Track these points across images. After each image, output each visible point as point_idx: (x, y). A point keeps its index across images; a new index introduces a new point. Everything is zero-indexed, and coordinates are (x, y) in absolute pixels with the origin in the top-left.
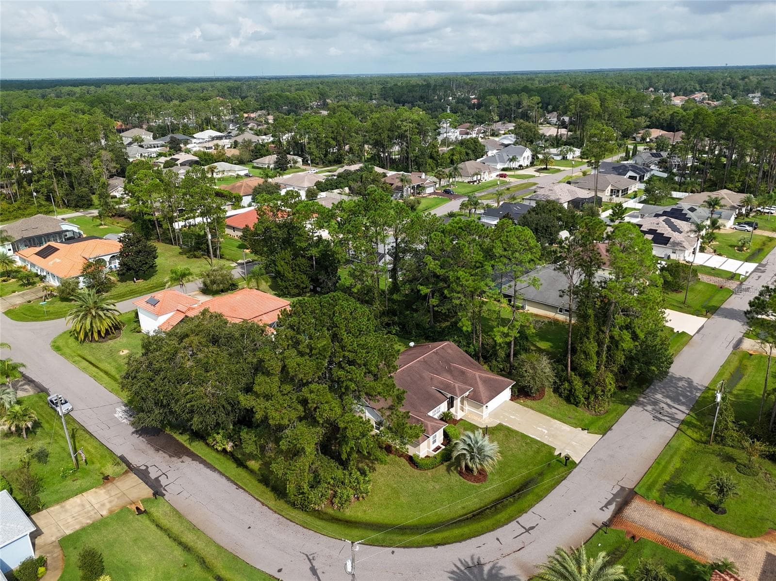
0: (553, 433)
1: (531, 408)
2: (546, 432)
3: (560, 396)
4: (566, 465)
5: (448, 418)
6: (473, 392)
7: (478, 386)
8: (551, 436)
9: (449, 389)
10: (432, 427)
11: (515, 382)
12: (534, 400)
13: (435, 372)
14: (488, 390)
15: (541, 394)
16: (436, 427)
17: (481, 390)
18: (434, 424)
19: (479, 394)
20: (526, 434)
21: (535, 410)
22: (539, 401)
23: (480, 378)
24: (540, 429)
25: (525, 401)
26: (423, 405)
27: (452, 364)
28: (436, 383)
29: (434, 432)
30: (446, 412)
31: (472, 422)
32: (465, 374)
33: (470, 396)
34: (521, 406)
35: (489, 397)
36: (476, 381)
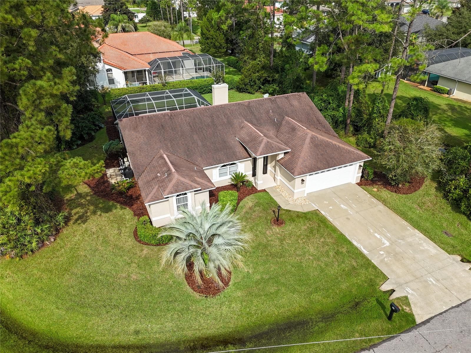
0: (398, 249)
1: (384, 202)
2: (387, 244)
3: (446, 196)
4: (390, 318)
5: (241, 184)
6: (290, 156)
7: (301, 150)
8: (392, 254)
9: (253, 143)
10: (177, 184)
11: (371, 159)
12: (396, 192)
13: (255, 121)
14: (314, 158)
15: (413, 186)
16: (184, 185)
17: (302, 155)
18: (186, 181)
19: (297, 160)
20: (349, 238)
21: (389, 206)
22: (404, 196)
23: (312, 139)
24: (378, 236)
25: (380, 190)
26: (205, 156)
27: (286, 117)
28: (243, 134)
29: (175, 191)
30: (239, 174)
31: (275, 198)
32: (295, 132)
33: (282, 161)
34: (369, 195)
35: (309, 168)
36: (304, 142)
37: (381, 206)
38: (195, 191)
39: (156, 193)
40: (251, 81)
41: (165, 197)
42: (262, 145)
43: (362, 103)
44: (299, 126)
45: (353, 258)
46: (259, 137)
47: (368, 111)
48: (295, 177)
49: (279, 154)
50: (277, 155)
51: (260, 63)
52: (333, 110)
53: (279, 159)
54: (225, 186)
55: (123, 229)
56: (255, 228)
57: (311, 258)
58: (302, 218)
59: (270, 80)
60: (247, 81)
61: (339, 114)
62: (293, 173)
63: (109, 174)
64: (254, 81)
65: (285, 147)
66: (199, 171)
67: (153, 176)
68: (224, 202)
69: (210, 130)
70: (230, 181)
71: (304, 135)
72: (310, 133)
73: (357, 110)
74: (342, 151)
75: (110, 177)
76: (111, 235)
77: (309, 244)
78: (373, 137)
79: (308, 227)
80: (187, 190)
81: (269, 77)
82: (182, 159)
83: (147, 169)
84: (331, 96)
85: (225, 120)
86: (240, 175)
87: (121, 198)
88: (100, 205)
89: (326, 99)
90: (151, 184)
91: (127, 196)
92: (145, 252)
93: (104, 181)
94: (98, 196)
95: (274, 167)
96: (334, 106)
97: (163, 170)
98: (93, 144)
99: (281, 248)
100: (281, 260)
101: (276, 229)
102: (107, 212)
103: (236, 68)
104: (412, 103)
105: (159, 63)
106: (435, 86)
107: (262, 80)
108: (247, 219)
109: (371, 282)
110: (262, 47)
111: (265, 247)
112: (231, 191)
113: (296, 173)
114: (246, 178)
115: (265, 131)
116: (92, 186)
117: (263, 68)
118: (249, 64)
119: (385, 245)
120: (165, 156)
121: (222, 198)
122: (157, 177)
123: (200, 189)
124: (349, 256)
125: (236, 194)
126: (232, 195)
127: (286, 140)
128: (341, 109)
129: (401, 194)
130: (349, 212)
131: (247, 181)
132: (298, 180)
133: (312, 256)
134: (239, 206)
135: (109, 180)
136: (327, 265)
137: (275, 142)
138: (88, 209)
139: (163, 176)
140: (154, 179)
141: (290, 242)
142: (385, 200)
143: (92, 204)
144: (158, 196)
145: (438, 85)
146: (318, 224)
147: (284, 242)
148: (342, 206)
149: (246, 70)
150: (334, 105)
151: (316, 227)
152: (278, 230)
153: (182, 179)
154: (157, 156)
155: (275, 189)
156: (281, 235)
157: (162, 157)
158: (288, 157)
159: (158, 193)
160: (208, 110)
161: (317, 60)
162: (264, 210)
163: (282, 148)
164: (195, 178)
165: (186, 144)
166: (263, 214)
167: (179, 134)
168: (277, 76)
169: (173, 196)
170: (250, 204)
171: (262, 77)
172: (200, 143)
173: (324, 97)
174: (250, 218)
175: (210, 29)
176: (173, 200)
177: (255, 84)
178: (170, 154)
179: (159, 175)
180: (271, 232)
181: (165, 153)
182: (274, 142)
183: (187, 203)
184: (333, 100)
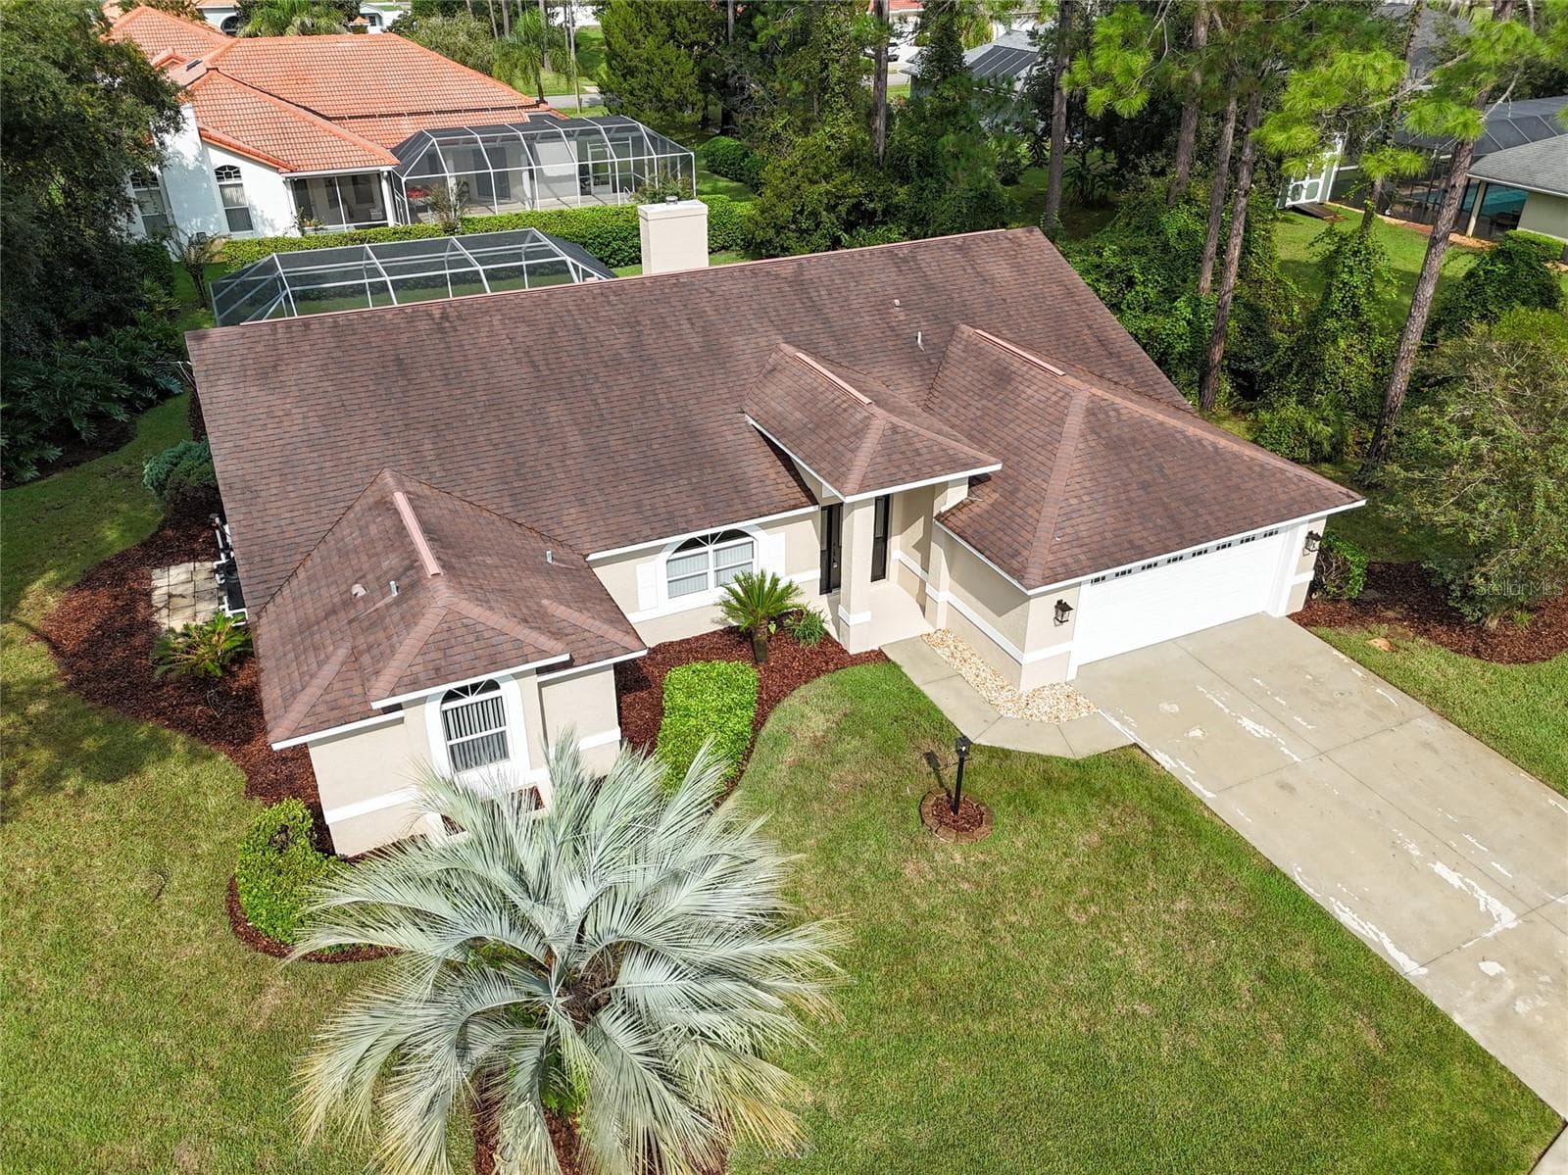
5: (773, 628)
6: (995, 496)
7: (1049, 463)
8: (1544, 973)
9: (825, 436)
10: (445, 635)
11: (1362, 503)
12: (1477, 653)
13: (826, 343)
14: (1110, 499)
15: (1550, 626)
16: (482, 644)
17: (1057, 485)
18: (495, 619)
19: (1031, 511)
20: (1310, 891)
21: (1462, 719)
22: (1520, 671)
23: (1092, 418)
24: (1454, 879)
25: (1402, 643)
26: (599, 499)
27: (964, 327)
28: (777, 398)
29: (432, 673)
30: (762, 581)
31: (929, 691)
32: (1010, 388)
33: (963, 517)
34: (1359, 672)
35: (1093, 546)
36: (1058, 429)
37: (1427, 724)
38: (540, 671)
39: (338, 686)
40: (801, 212)
41: (377, 705)
42: (870, 444)
43: (1260, 282)
44: (1028, 361)
45: (1357, 1006)
46: (851, 411)
47: (1284, 317)
48: (1030, 593)
49: (945, 486)
50: (934, 491)
51: (834, 146)
52: (1146, 310)
53: (943, 509)
54: (697, 639)
55: (178, 869)
56: (846, 849)
57: (1143, 1009)
58: (1068, 787)
59: (875, 212)
60: (784, 211)
61: (1175, 325)
62: (1019, 574)
63: (164, 590)
64: (814, 214)
65: (973, 452)
66: (566, 572)
67: (330, 595)
68: (693, 722)
69: (622, 380)
70: (720, 613)
71: (1054, 398)
72: (1084, 392)
73: (1248, 306)
74: (1230, 469)
75: (167, 606)
76: (106, 906)
77: (1119, 931)
78: (1332, 418)
79: (1104, 836)
80: (495, 664)
81: (870, 196)
82: (486, 514)
83: (309, 563)
84: (1135, 252)
85: (695, 341)
86: (767, 585)
87: (196, 704)
88: (89, 744)
89: (1117, 266)
90: (317, 636)
91: (224, 695)
92: (270, 1000)
93: (131, 626)
94: (89, 696)
95: (923, 548)
96: (1152, 293)
97: (385, 564)
98: (118, 459)
99: (982, 957)
100: (991, 1028)
101: (952, 851)
102: (113, 779)
103: (740, 181)
104: (1486, 272)
105: (433, 145)
106: (1511, 232)
107: (842, 209)
108: (803, 800)
109: (1475, 1145)
110: (840, 81)
111: (903, 952)
112: (723, 664)
113: (1034, 572)
114: (794, 601)
115: (878, 386)
116: (69, 646)
117: (849, 160)
118: (790, 150)
119: (1498, 927)
120: (400, 500)
121: (680, 698)
122: (350, 601)
123: (566, 657)
124: (1338, 996)
125: (748, 675)
126: (729, 683)
127: (973, 424)
128: (1180, 304)
129: (1500, 661)
130: (1286, 751)
131: (800, 613)
132: (1040, 607)
133: (1144, 998)
134: (764, 732)
135: (156, 617)
136: (1228, 1053)
137: (925, 430)
138: (23, 764)
139: (377, 594)
140: (335, 612)
141: (1026, 923)
142: (1436, 691)
143: (50, 739)
144: (347, 702)
145: (1519, 229)
146: (1152, 819)
147: (997, 923)
148: (1248, 724)
149: (779, 174)
150: (1149, 290)
151: (1143, 835)
152: (958, 858)
153: (475, 612)
154: (362, 501)
155: (926, 647)
156: (978, 884)
157: (387, 506)
158: (987, 497)
159: (349, 684)
160: (615, 293)
161: (1100, 63)
162: (883, 750)
163: (962, 455)
164: (545, 602)
165: (510, 445)
166: (882, 774)
167: (480, 396)
168: (902, 194)
169: (423, 700)
170: (818, 723)
171: (843, 197)
172: (576, 441)
173: (1110, 256)
174: (818, 797)
175: (639, 36)
176: (428, 718)
177: (817, 225)
178: (428, 492)
179: (358, 590)
180: (925, 865)
181: (401, 485)
182: (922, 431)
183: (503, 734)
184: (1144, 270)
